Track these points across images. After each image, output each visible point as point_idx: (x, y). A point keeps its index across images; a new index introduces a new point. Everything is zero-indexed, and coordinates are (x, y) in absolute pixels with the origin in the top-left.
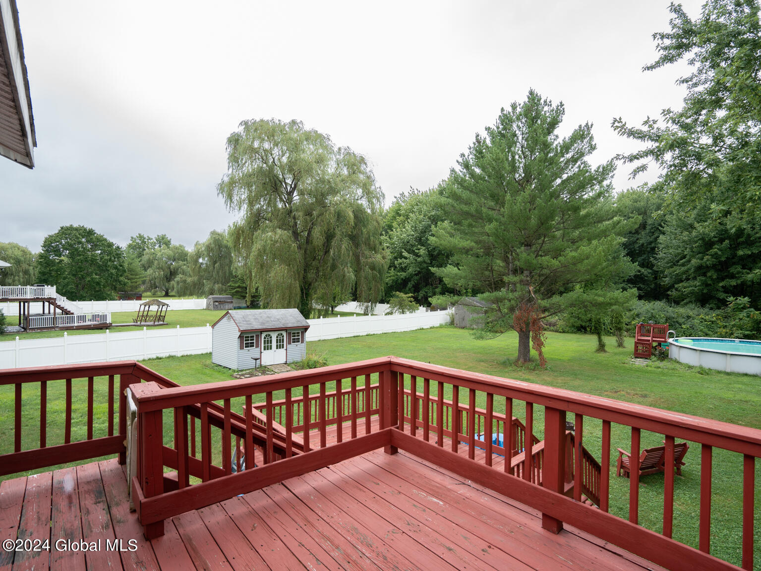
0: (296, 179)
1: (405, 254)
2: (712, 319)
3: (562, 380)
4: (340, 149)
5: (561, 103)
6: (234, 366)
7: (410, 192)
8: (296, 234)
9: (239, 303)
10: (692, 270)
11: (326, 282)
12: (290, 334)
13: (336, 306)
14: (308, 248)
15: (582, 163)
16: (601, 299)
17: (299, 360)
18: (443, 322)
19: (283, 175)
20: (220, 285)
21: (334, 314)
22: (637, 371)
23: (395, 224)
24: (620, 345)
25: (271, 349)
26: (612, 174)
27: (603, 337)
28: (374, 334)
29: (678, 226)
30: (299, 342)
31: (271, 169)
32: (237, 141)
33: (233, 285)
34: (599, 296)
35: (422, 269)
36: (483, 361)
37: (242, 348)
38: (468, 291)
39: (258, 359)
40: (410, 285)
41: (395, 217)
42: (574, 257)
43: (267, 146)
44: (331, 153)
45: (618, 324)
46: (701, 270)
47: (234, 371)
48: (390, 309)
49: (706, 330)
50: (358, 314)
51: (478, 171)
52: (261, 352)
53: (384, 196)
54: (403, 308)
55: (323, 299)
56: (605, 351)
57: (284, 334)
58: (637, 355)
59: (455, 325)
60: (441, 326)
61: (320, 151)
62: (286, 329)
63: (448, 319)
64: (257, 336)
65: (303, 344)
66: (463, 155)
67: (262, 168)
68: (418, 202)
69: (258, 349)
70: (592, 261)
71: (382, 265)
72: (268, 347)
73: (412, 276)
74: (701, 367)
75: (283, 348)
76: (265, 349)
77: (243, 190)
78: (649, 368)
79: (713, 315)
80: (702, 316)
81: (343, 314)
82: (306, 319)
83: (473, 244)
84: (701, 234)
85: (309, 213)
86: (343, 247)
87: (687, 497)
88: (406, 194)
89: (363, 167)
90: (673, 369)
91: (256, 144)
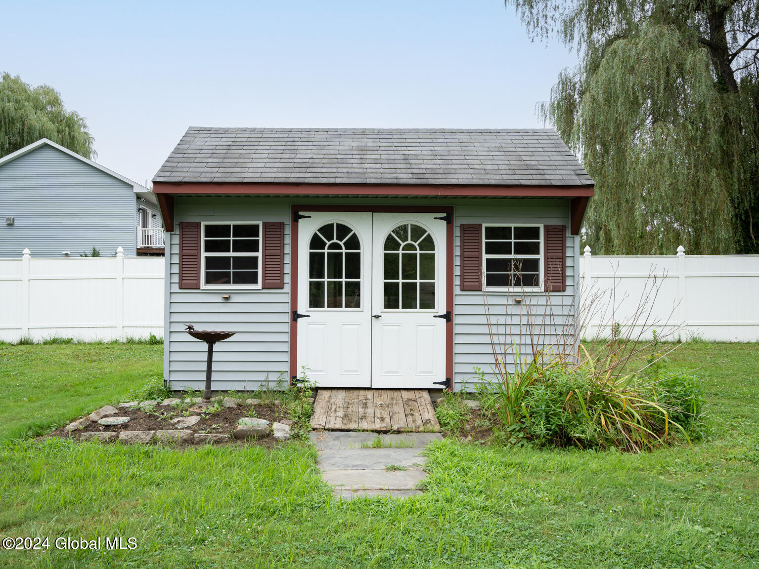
12: (470, 232)
25: (352, 301)
37: (186, 280)
52: (295, 316)
57: (436, 228)
64: (273, 232)
69: (282, 297)
75: (428, 303)
76: (316, 302)
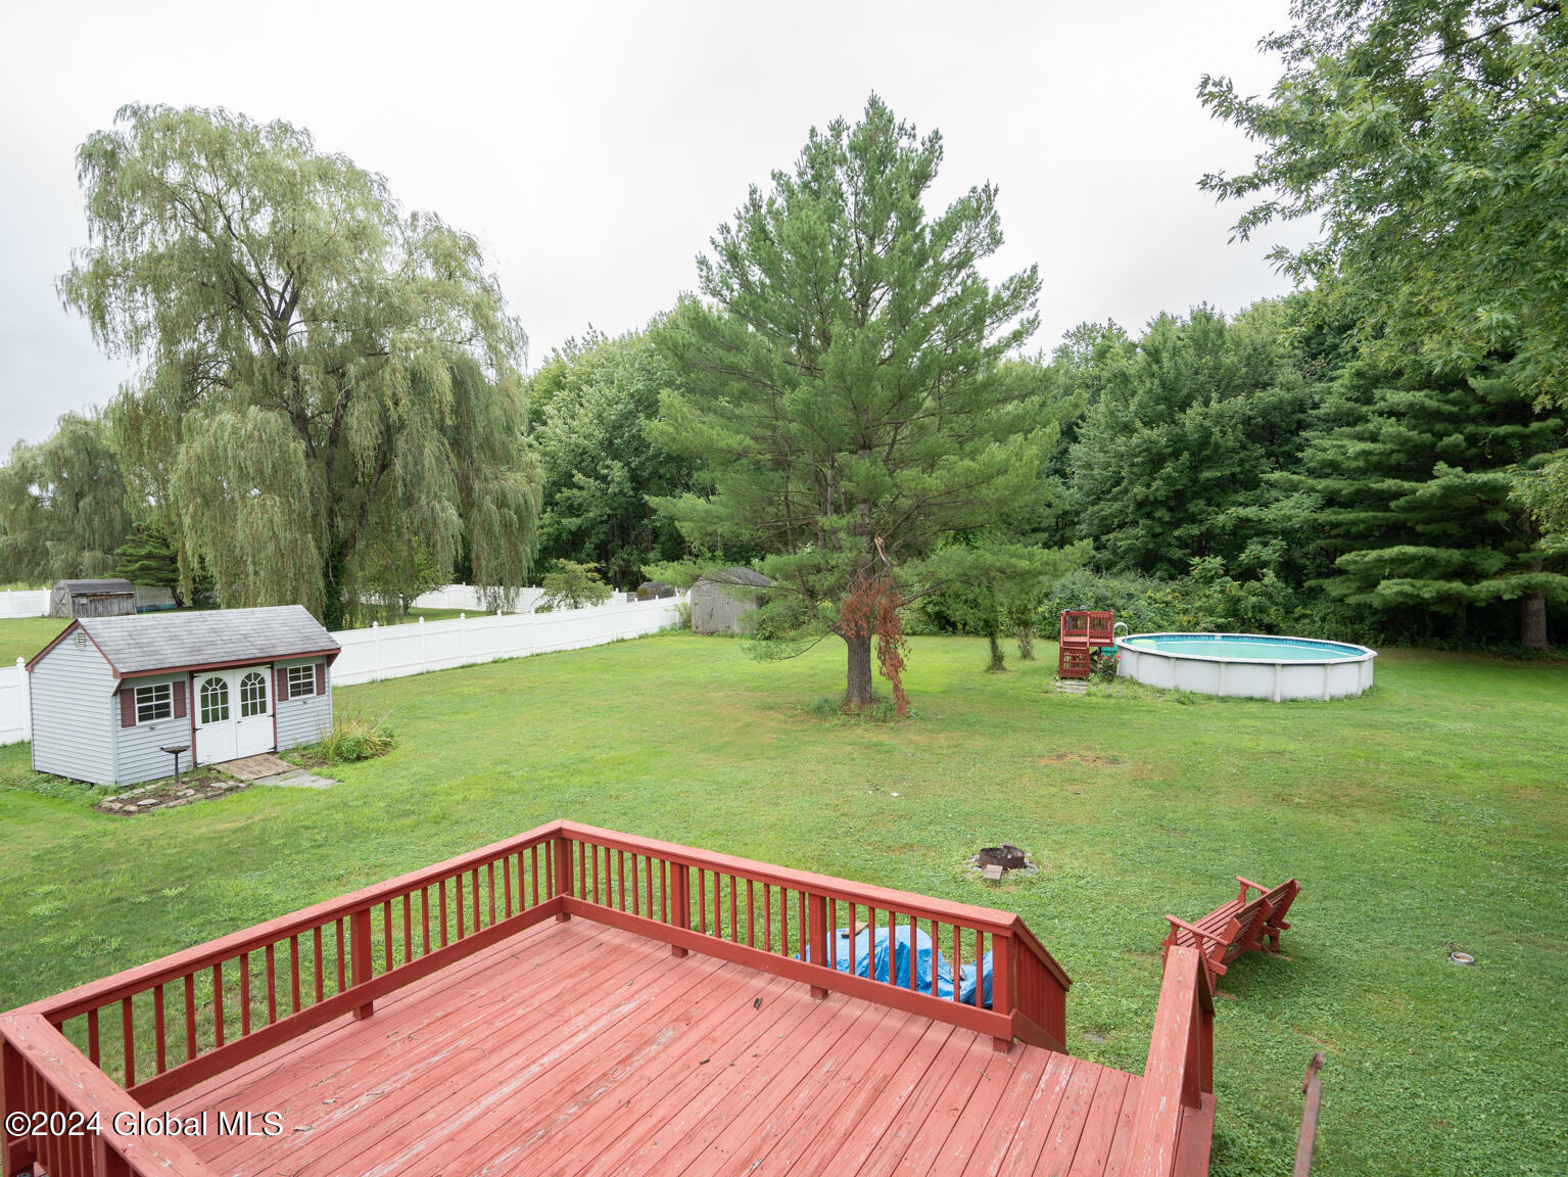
0: (298, 277)
1: (579, 477)
2: (1166, 599)
3: (946, 739)
4: (414, 216)
5: (937, 133)
6: (105, 776)
7: (588, 338)
8: (301, 421)
9: (155, 597)
10: (1131, 509)
11: (385, 541)
12: (282, 672)
13: (414, 597)
14: (337, 456)
15: (968, 277)
16: (1024, 564)
17: (313, 739)
18: (667, 623)
19: (257, 266)
20: (99, 554)
21: (408, 615)
22: (1075, 706)
23: (549, 409)
24: (1026, 654)
25: (225, 717)
26: (1033, 299)
27: (999, 642)
28: (511, 659)
29: (1108, 426)
30: (311, 691)
31: (224, 246)
32: (111, 157)
33: (130, 551)
34: (1020, 557)
35: (614, 509)
36: (772, 708)
37: (127, 722)
38: (716, 553)
39: (184, 749)
40: (589, 546)
41: (550, 392)
42: (970, 471)
43: (207, 184)
44: (388, 223)
45: (1023, 613)
46: (1145, 506)
47: (105, 791)
48: (546, 598)
49: (1157, 618)
50: (470, 614)
51: (756, 274)
52: (194, 730)
53: (524, 339)
54: (575, 594)
55: (378, 580)
56: (1003, 669)
57: (266, 673)
58: (1065, 675)
59: (694, 629)
60: (663, 633)
61: (360, 213)
62: (270, 662)
63: (677, 618)
64: (179, 687)
65: (323, 698)
66: (725, 229)
67: (194, 240)
68: (607, 357)
69: (186, 722)
70: (1011, 479)
71: (524, 496)
72: (216, 711)
73: (594, 524)
74: (1177, 690)
75: (263, 710)
76: (205, 720)
77: (138, 296)
78: (1094, 699)
79: (1167, 591)
80: (1150, 593)
81: (432, 615)
82: (329, 630)
83: (748, 441)
84: (1145, 441)
85: (335, 369)
86: (426, 451)
87: (1327, 1017)
88: (579, 342)
89: (472, 264)
90: (1135, 698)
91: (174, 174)
